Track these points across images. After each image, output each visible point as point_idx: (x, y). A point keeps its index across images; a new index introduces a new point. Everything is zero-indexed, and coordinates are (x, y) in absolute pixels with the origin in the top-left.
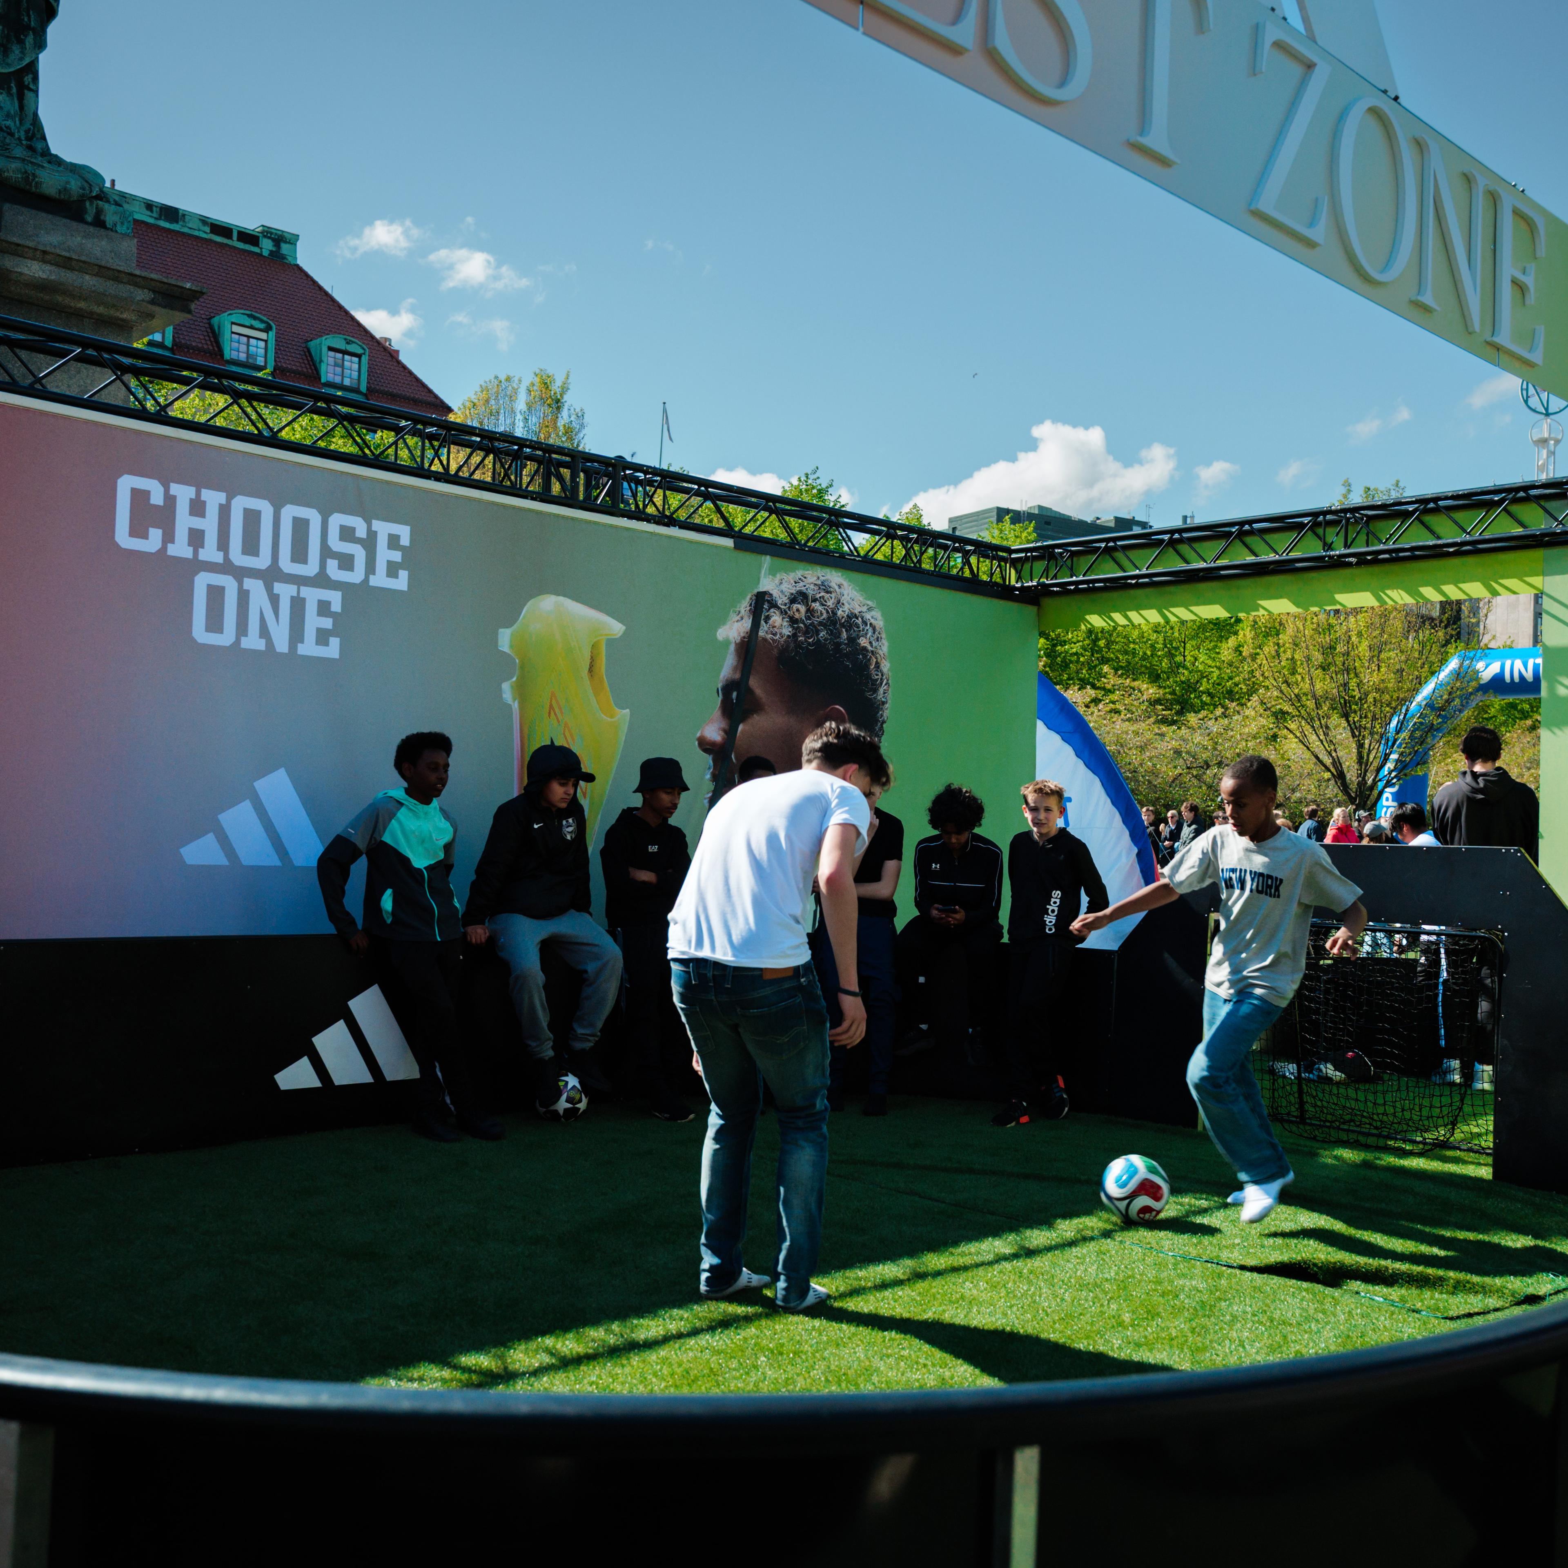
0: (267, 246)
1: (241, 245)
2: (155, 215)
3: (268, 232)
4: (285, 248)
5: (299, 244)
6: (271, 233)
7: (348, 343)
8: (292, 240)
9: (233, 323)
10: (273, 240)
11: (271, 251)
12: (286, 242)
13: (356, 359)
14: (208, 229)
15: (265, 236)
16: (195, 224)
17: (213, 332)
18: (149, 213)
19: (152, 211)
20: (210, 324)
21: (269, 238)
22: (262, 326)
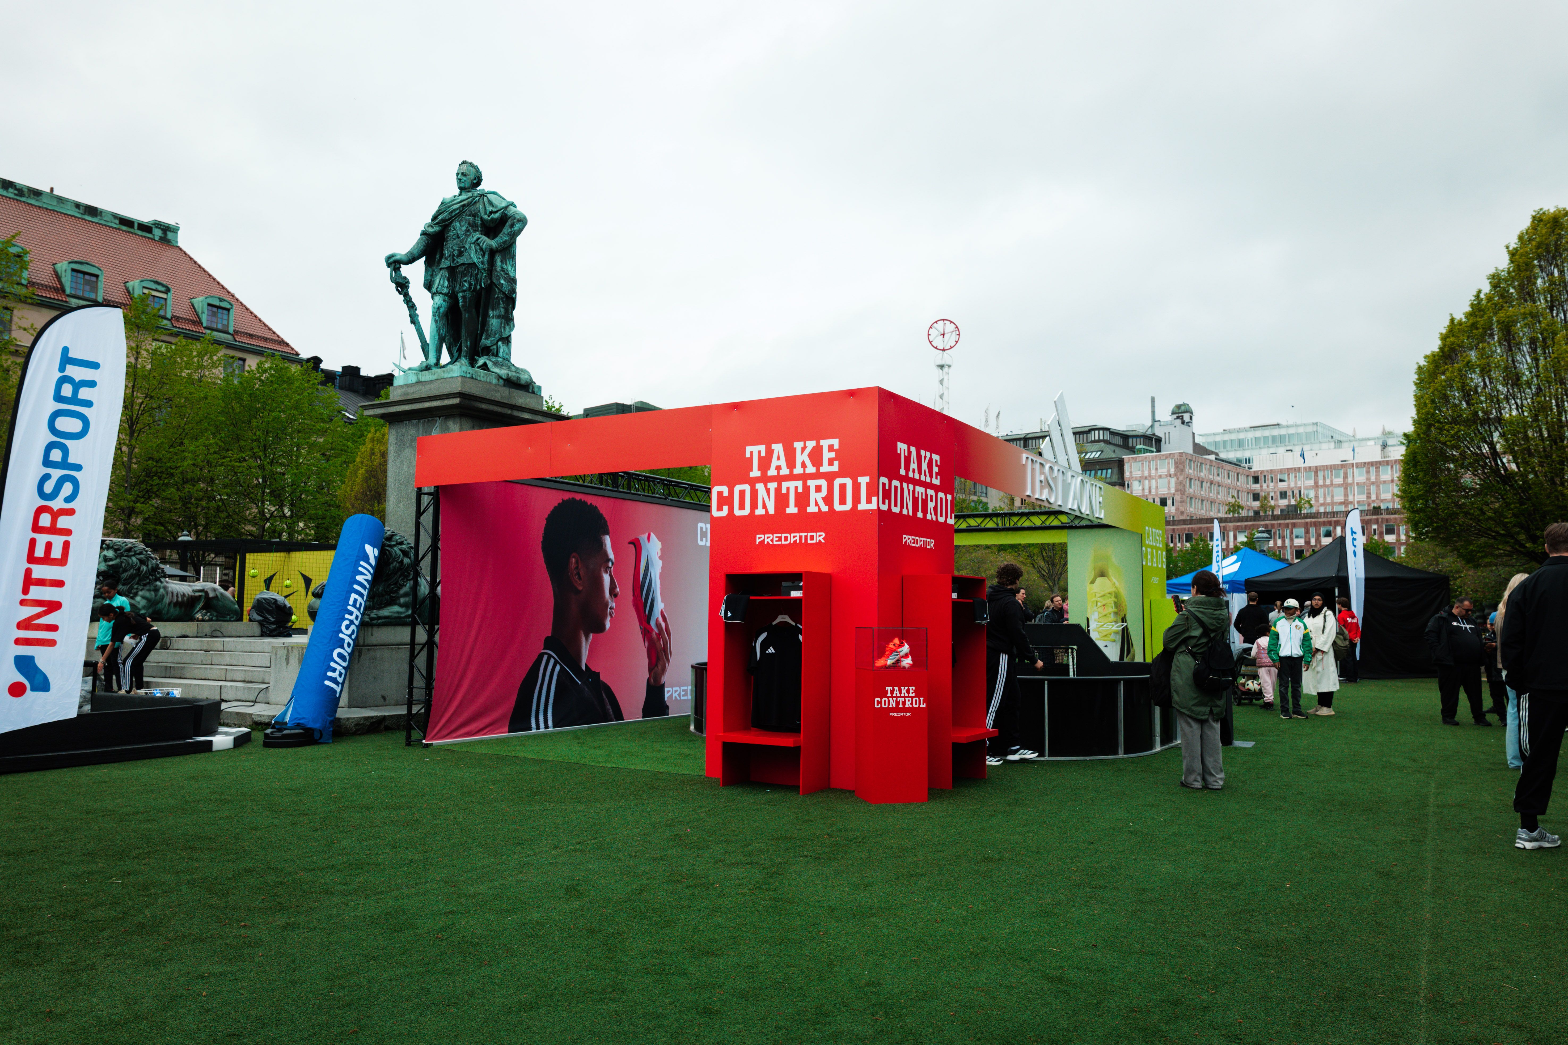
0: (157, 233)
1: (140, 233)
2: (81, 211)
3: (158, 224)
4: (170, 235)
5: (179, 232)
6: (161, 225)
7: (221, 301)
8: (174, 230)
9: (144, 287)
10: (162, 230)
11: (160, 237)
12: (170, 231)
13: (225, 312)
14: (117, 222)
15: (156, 227)
16: (110, 218)
17: (129, 292)
18: (77, 210)
19: (79, 209)
20: (125, 286)
21: (159, 228)
22: (163, 289)
